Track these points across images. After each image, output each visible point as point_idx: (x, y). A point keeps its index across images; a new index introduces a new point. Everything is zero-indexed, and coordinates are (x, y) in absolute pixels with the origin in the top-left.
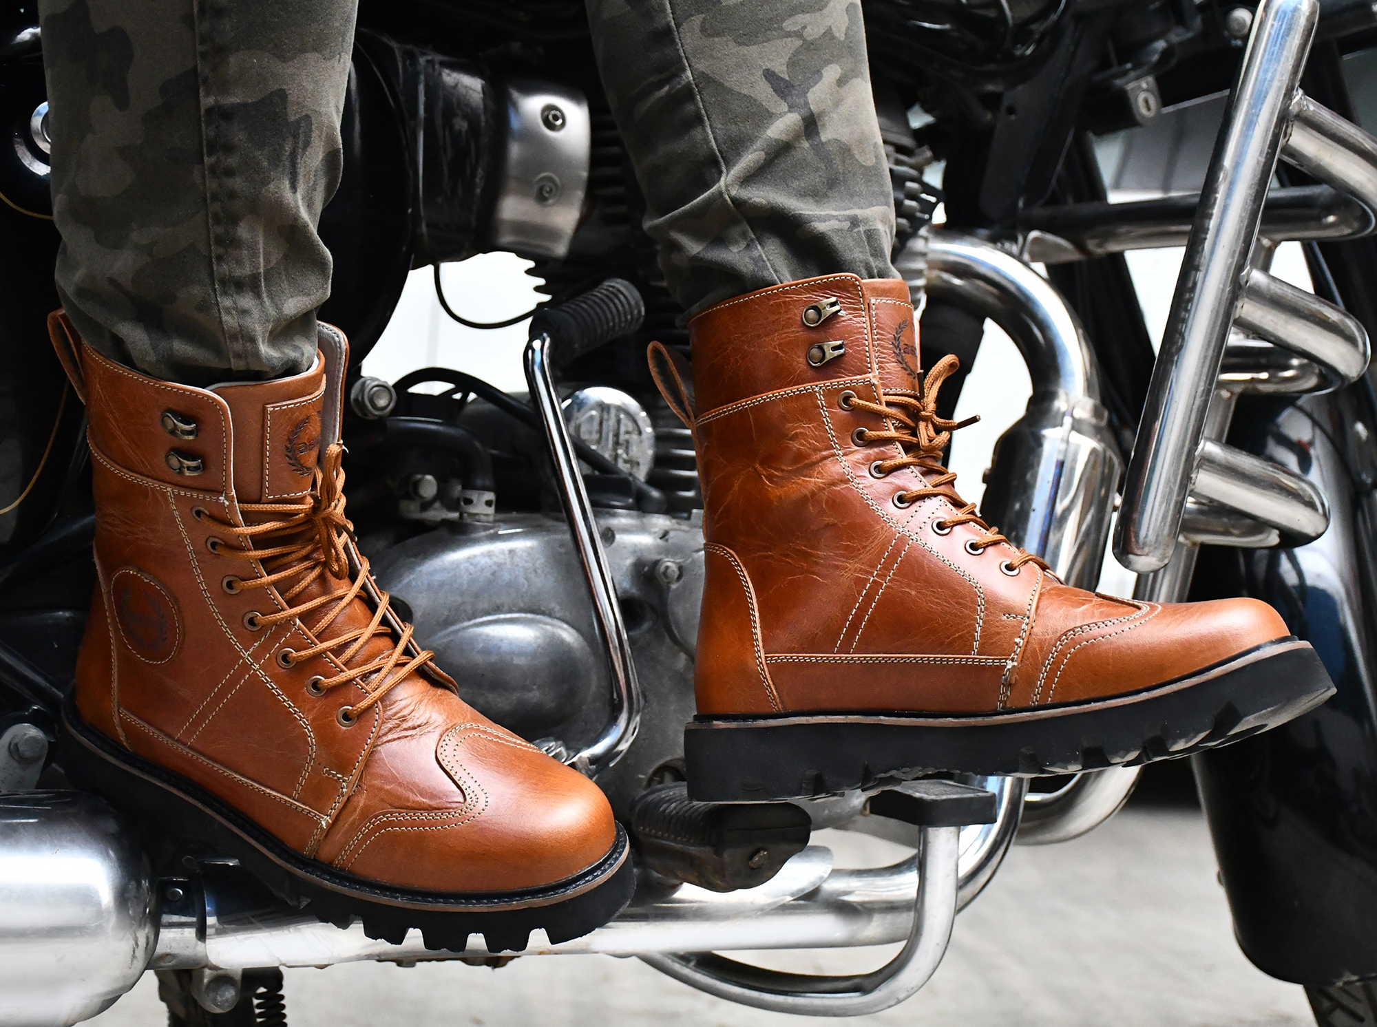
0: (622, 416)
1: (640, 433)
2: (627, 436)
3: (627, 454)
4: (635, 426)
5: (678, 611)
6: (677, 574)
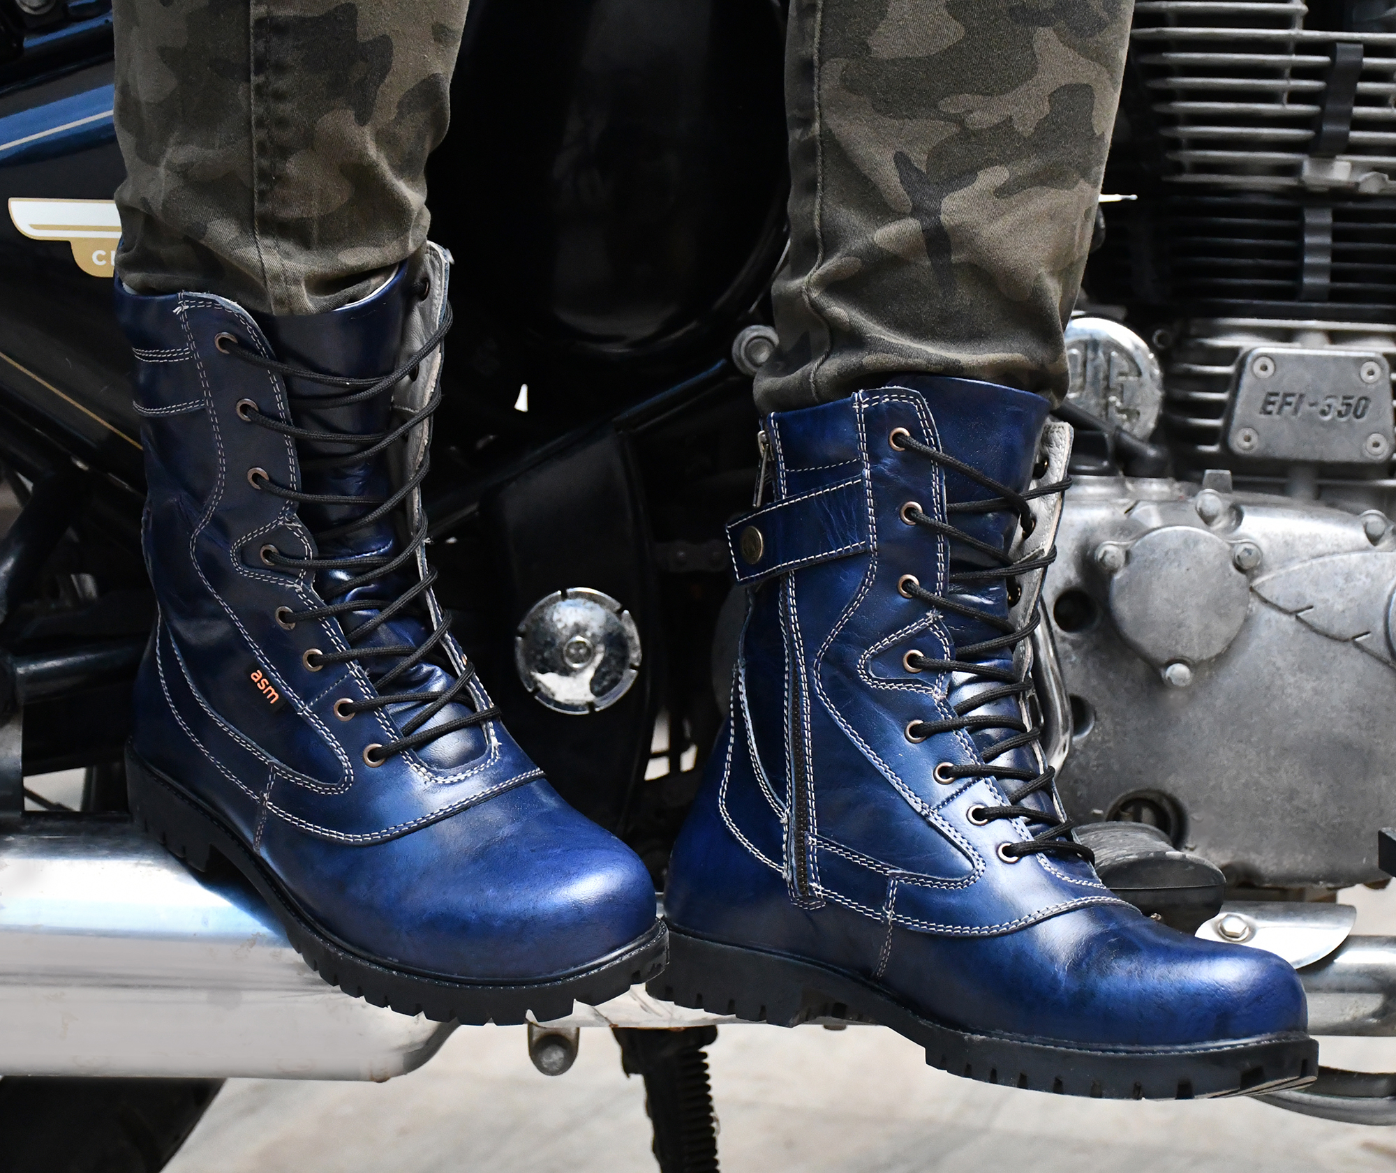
0: (1114, 354)
1: (1140, 374)
2: (1122, 379)
3: (1122, 401)
4: (1133, 366)
5: (1124, 607)
6: (1123, 559)
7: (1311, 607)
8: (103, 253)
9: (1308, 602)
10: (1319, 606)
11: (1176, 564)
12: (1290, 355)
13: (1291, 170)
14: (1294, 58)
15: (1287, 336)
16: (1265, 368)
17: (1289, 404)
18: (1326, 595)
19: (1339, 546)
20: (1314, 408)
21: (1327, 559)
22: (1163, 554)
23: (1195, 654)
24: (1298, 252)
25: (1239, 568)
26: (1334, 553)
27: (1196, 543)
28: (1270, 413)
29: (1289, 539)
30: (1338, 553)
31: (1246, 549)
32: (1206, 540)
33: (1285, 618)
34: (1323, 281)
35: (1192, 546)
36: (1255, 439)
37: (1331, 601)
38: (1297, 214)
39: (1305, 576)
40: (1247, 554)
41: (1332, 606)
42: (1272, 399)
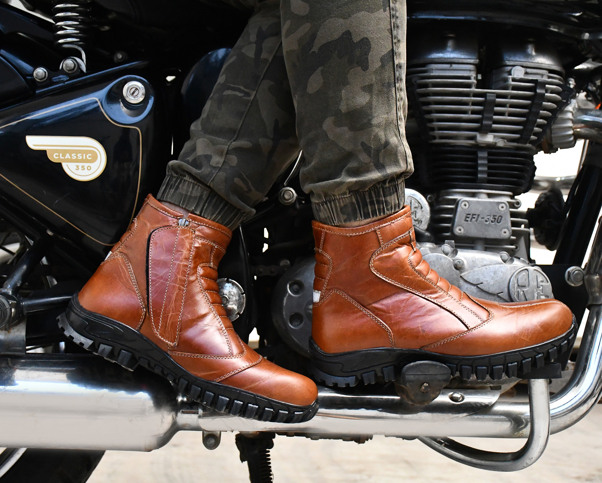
0: (413, 201)
1: (422, 208)
2: (415, 209)
3: (416, 217)
4: (420, 205)
7: (482, 283)
8: (57, 154)
9: (481, 281)
10: (485, 283)
12: (474, 201)
13: (473, 138)
14: (472, 98)
15: (473, 195)
16: (465, 205)
17: (474, 218)
18: (487, 279)
19: (491, 262)
20: (483, 219)
21: (487, 267)
24: (476, 166)
25: (456, 268)
26: (490, 265)
27: (441, 259)
28: (468, 221)
29: (474, 260)
30: (491, 265)
31: (458, 261)
33: (473, 287)
34: (485, 176)
35: (439, 260)
36: (462, 230)
37: (489, 281)
38: (475, 154)
39: (480, 272)
40: (458, 263)
41: (490, 283)
42: (468, 216)
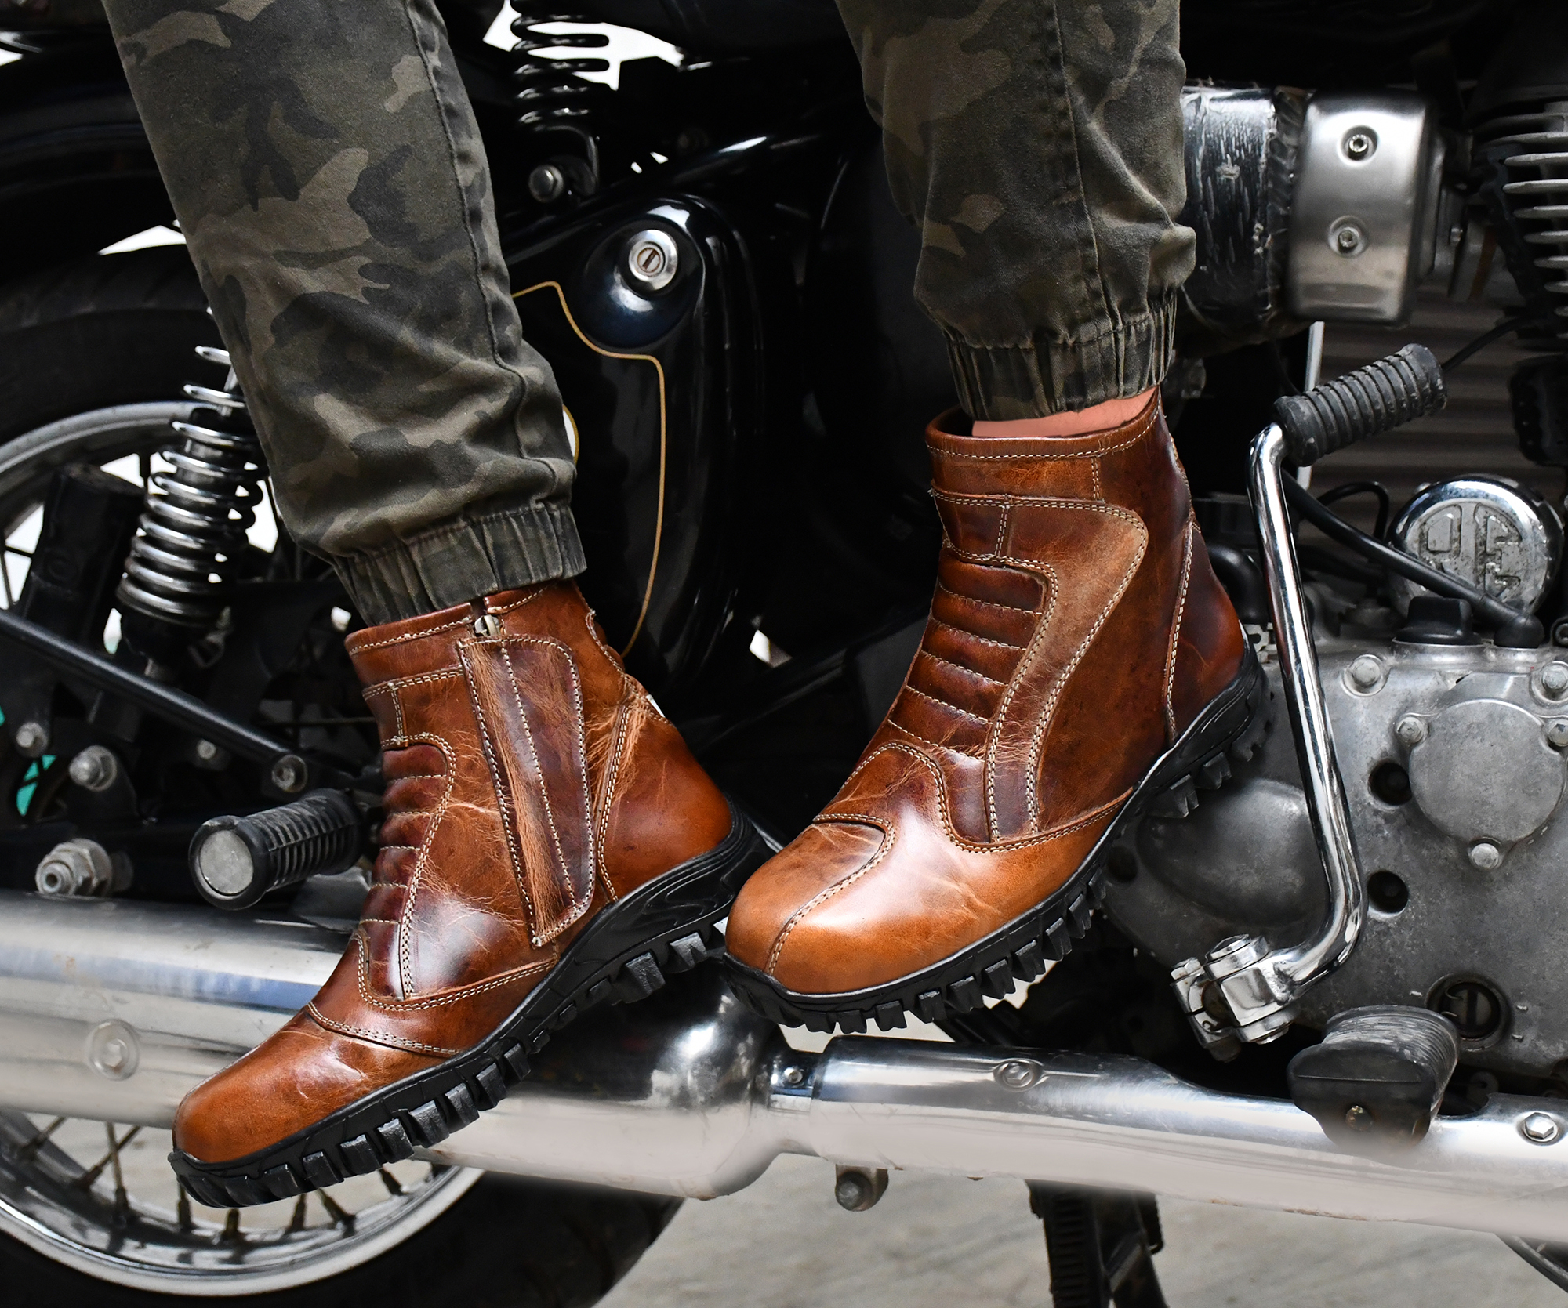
0: (1494, 517)
1: (1520, 539)
2: (1500, 544)
3: (1501, 568)
4: (1514, 530)
5: (1422, 781)
6: (1425, 732)
11: (1479, 739)
22: (1465, 727)
23: (1502, 833)
25: (1552, 745)
27: (1502, 717)
31: (1558, 725)
32: (1514, 712)
35: (1497, 721)
40: (1558, 731)
